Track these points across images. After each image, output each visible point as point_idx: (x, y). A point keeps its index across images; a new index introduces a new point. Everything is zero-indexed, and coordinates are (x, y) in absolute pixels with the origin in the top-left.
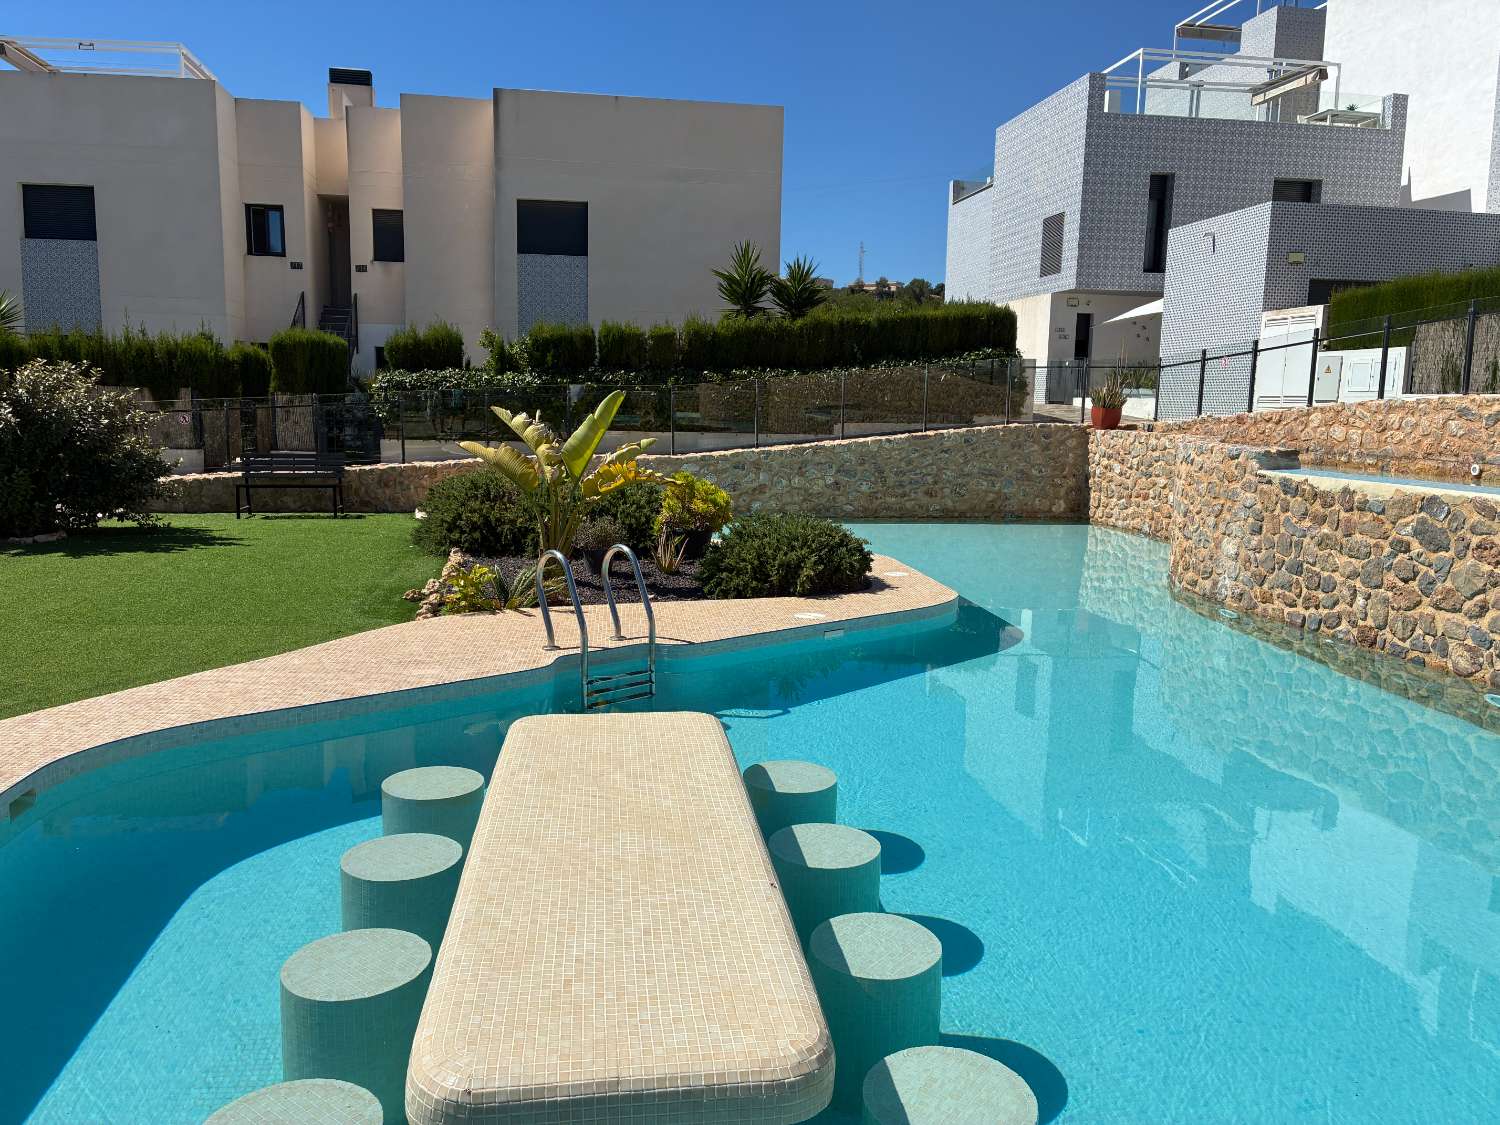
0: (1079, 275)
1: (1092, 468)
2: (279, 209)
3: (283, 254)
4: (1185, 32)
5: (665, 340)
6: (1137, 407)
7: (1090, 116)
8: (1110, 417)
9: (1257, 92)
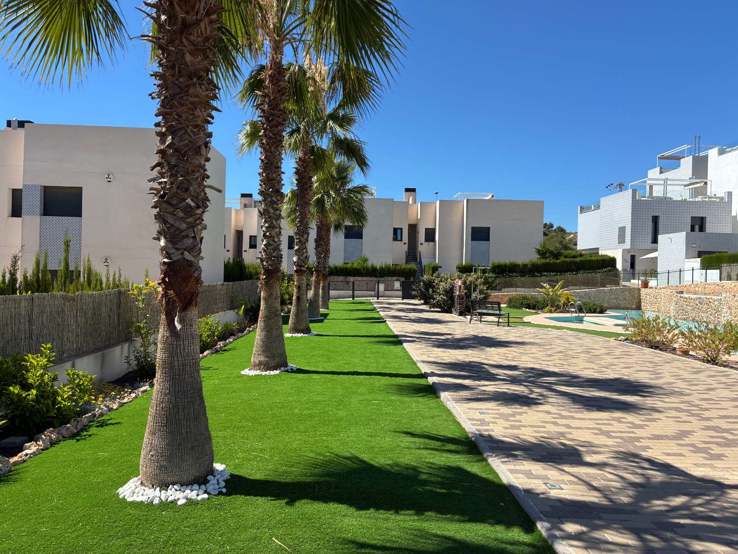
0: (631, 244)
1: (642, 297)
2: (401, 229)
3: (401, 240)
4: (660, 158)
5: (525, 266)
6: (652, 283)
7: (632, 201)
8: (645, 285)
9: (686, 186)
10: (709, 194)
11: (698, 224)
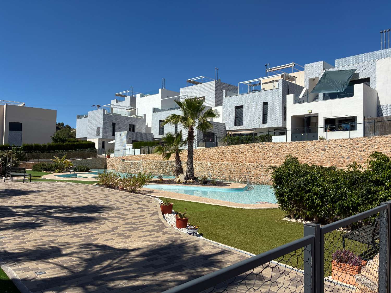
0: (103, 136)
1: (107, 163)
4: (116, 95)
6: (112, 155)
7: (103, 114)
8: (109, 156)
9: (127, 110)
10: (137, 114)
11: (132, 128)
